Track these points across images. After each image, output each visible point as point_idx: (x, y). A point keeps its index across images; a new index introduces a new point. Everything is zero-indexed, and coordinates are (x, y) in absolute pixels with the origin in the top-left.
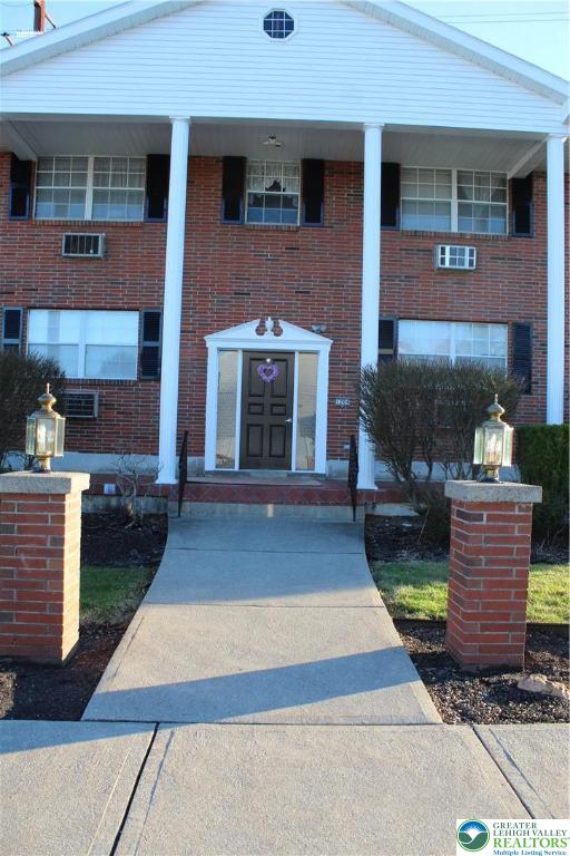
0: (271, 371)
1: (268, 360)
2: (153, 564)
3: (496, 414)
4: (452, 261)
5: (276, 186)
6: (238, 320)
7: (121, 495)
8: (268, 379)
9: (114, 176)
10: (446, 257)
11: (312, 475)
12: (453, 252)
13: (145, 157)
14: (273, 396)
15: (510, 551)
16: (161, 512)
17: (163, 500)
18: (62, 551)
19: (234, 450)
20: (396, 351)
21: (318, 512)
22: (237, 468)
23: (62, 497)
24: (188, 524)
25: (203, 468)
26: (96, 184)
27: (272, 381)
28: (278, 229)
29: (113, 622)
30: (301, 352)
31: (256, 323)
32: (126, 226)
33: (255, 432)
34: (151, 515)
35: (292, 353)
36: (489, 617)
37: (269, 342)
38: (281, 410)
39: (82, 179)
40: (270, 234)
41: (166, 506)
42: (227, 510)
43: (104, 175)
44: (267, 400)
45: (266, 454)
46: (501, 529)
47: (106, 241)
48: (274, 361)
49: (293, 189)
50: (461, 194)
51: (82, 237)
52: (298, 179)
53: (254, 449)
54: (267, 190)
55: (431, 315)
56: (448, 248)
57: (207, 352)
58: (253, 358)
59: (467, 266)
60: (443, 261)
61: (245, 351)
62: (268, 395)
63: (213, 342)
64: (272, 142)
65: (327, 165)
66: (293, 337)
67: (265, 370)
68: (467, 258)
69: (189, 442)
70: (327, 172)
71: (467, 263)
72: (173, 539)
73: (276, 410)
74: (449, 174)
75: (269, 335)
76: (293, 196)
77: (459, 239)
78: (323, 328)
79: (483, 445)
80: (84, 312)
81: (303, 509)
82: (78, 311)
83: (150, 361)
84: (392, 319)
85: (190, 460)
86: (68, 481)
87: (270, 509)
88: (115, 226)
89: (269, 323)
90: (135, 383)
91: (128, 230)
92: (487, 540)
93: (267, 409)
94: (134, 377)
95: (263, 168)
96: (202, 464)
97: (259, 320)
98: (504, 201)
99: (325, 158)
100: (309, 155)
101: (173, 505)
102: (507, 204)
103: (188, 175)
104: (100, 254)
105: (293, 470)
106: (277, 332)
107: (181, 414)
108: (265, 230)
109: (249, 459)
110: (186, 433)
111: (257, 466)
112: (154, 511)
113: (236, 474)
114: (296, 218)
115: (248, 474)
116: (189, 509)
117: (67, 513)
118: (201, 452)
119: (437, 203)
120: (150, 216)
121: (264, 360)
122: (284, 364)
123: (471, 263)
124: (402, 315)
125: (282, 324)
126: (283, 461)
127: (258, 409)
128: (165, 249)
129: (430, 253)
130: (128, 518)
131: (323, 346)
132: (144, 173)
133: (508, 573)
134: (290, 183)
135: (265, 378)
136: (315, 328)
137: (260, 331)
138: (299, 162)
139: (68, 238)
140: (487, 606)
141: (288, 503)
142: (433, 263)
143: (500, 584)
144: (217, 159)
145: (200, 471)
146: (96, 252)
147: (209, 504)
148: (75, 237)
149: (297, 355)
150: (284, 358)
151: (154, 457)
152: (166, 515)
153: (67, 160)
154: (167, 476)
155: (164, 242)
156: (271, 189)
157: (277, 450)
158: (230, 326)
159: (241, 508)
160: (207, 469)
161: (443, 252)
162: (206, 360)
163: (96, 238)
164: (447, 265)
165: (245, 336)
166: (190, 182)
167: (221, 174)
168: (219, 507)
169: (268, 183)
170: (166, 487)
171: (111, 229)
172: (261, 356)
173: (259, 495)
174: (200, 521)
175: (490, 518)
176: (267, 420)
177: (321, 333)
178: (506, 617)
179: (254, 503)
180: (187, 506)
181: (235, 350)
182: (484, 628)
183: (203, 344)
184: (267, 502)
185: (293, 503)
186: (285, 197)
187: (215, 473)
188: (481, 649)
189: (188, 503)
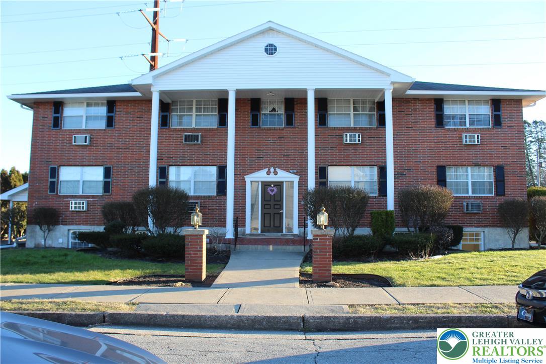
0: (274, 190)
1: (272, 186)
2: (227, 263)
3: (323, 210)
4: (351, 140)
5: (274, 110)
6: (259, 169)
7: (211, 243)
8: (272, 194)
9: (204, 108)
10: (348, 138)
11: (292, 234)
12: (351, 136)
13: (217, 99)
14: (275, 201)
15: (326, 249)
16: (228, 250)
17: (229, 245)
18: (202, 250)
19: (258, 224)
20: (327, 180)
21: (291, 248)
22: (259, 232)
23: (202, 235)
24: (238, 253)
25: (245, 233)
26: (197, 112)
27: (274, 195)
28: (275, 129)
29: (215, 275)
30: (286, 182)
31: (266, 170)
32: (210, 130)
33: (267, 216)
34: (224, 251)
35: (283, 182)
36: (321, 267)
37: (272, 178)
38: (278, 207)
39: (190, 110)
40: (272, 131)
41: (230, 247)
42: (254, 248)
43: (200, 108)
44: (272, 203)
45: (272, 226)
46: (323, 242)
47: (202, 136)
48: (275, 186)
49: (282, 111)
50: (355, 109)
51: (192, 135)
52: (283, 106)
53: (267, 224)
54: (270, 112)
55: (342, 163)
56: (348, 134)
57: (246, 183)
58: (265, 185)
59: (357, 142)
60: (346, 140)
61: (262, 182)
62: (272, 200)
63: (248, 179)
64: (271, 94)
65: (295, 100)
66: (283, 176)
67: (271, 190)
68: (357, 138)
69: (239, 221)
70: (295, 103)
71: (357, 140)
72: (232, 257)
73: (276, 207)
74: (349, 101)
75: (272, 175)
76: (281, 114)
77: (354, 130)
78: (295, 171)
79: (320, 218)
80: (193, 167)
81: (284, 247)
82: (190, 167)
83: (222, 187)
84: (324, 166)
85: (239, 229)
86: (204, 231)
87: (271, 247)
88: (206, 130)
89: (272, 170)
90: (215, 197)
91: (211, 131)
92: (319, 245)
93: (272, 207)
94: (215, 195)
95: (268, 102)
96: (245, 230)
97: (267, 169)
98: (375, 112)
99: (295, 97)
100: (287, 97)
101: (232, 246)
102: (375, 113)
103: (236, 107)
104: (199, 142)
105: (284, 233)
106: (276, 173)
107: (235, 209)
108: (269, 129)
109: (265, 228)
110: (237, 217)
111: (269, 231)
112: (225, 249)
113: (259, 234)
114: (283, 124)
115: (264, 235)
116: (238, 248)
117: (203, 240)
118: (244, 226)
119: (344, 114)
120: (220, 125)
121: (271, 185)
122: (279, 187)
123: (359, 140)
124: (329, 164)
125: (277, 170)
126: (279, 228)
127: (268, 207)
128: (227, 139)
129: (342, 136)
130: (216, 251)
131: (296, 179)
132: (217, 107)
133: (326, 255)
134: (280, 108)
135: (271, 193)
136: (291, 171)
137: (269, 173)
138: (283, 99)
139: (186, 135)
140: (320, 264)
141: (278, 245)
142: (342, 140)
143: (324, 258)
144: (248, 99)
145: (244, 234)
146: (198, 141)
147: (247, 246)
148: (189, 135)
149: (284, 183)
150: (279, 185)
151: (224, 228)
152: (230, 251)
153: (184, 101)
154: (230, 235)
155: (227, 136)
156: (271, 111)
157: (277, 224)
158: (255, 171)
159: (260, 247)
160: (247, 233)
161: (347, 136)
162: (245, 186)
163: (198, 136)
164: (348, 142)
165: (262, 176)
166: (237, 110)
167: (250, 105)
168: (251, 247)
169: (270, 109)
170: (229, 240)
171: (203, 131)
172: (269, 184)
173: (268, 242)
174: (243, 252)
175: (320, 239)
176: (272, 211)
177: (294, 173)
178: (326, 267)
179: (265, 245)
180: (238, 247)
181: (258, 182)
182: (319, 270)
183: (244, 179)
184: (270, 245)
185: (280, 245)
186: (278, 114)
187: (250, 235)
188: (319, 277)
189: (238, 246)
